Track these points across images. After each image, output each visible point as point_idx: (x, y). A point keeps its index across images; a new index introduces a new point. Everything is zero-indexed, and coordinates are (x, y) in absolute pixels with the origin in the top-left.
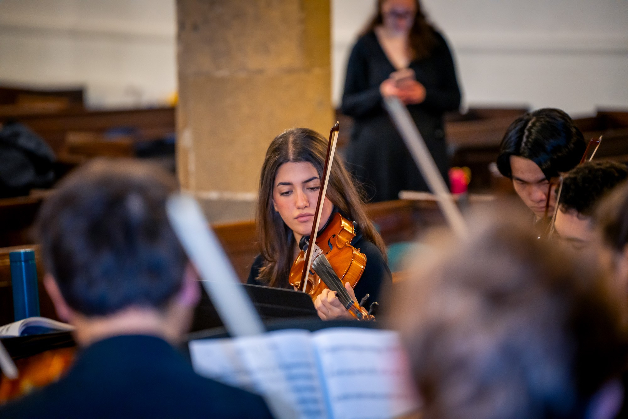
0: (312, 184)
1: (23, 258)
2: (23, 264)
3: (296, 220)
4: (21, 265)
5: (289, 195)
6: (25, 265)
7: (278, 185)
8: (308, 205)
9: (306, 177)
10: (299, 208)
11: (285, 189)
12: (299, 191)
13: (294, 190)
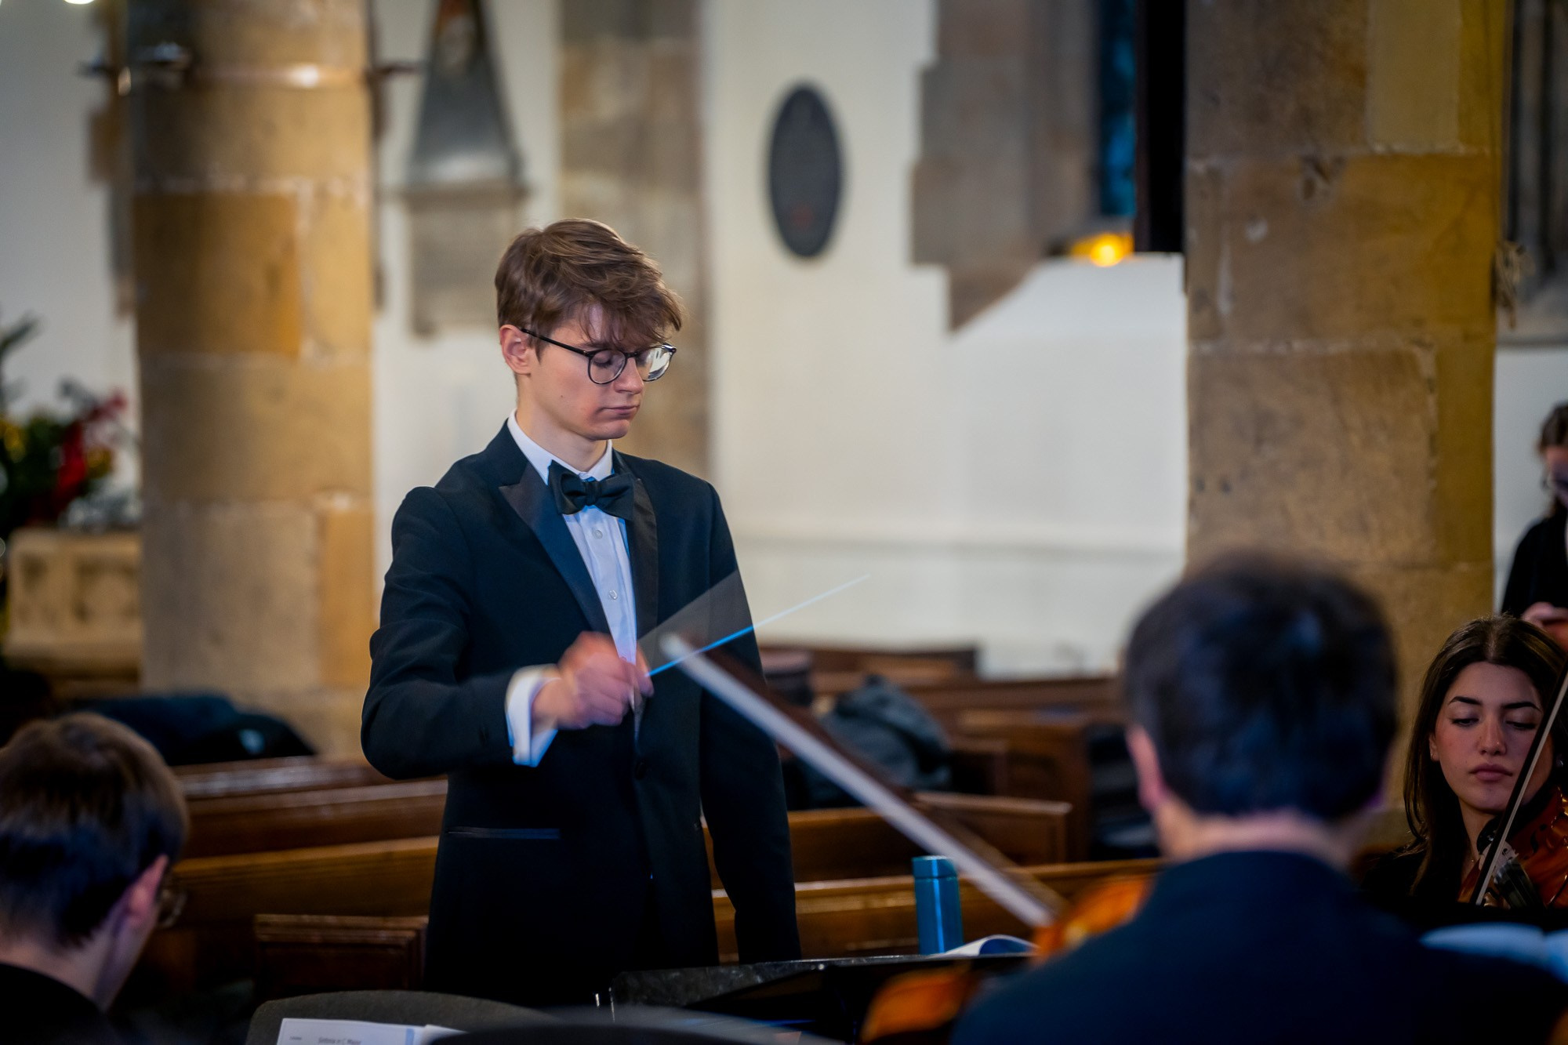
0: (1518, 715)
1: (935, 873)
2: (936, 882)
3: (1473, 777)
4: (932, 884)
5: (1469, 726)
6: (940, 884)
7: (1452, 701)
8: (1503, 749)
9: (1513, 696)
10: (1483, 752)
11: (1463, 711)
12: (1490, 719)
13: (1480, 719)
